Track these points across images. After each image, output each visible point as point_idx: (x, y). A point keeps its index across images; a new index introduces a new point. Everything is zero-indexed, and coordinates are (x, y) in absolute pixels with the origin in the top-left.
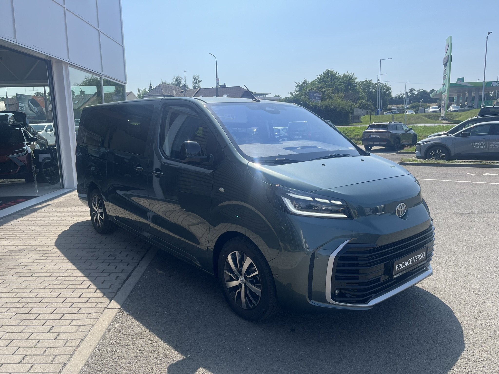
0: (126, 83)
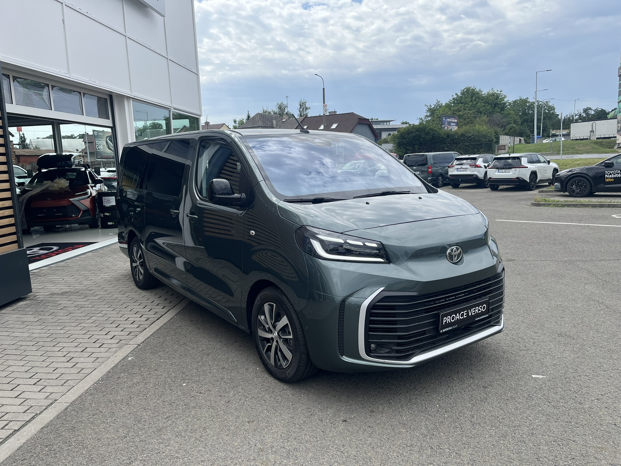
0: (200, 116)
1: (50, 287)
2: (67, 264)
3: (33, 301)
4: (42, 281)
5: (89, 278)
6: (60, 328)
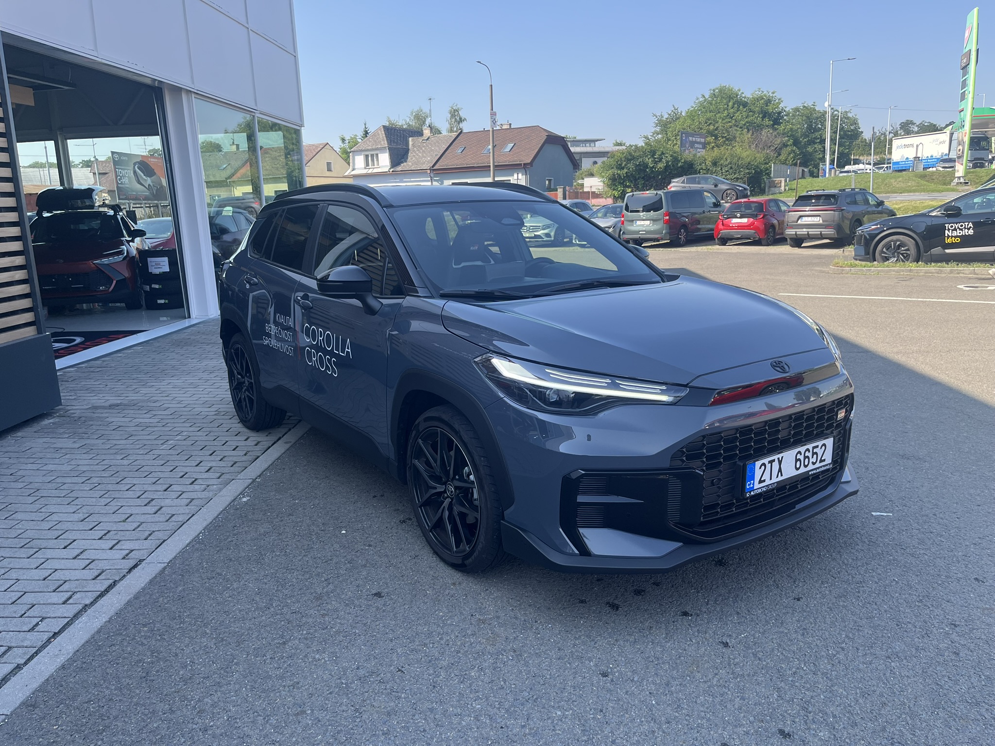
0: (302, 126)
1: (89, 398)
2: (105, 363)
3: (64, 418)
4: (72, 389)
5: (148, 384)
6: (121, 458)
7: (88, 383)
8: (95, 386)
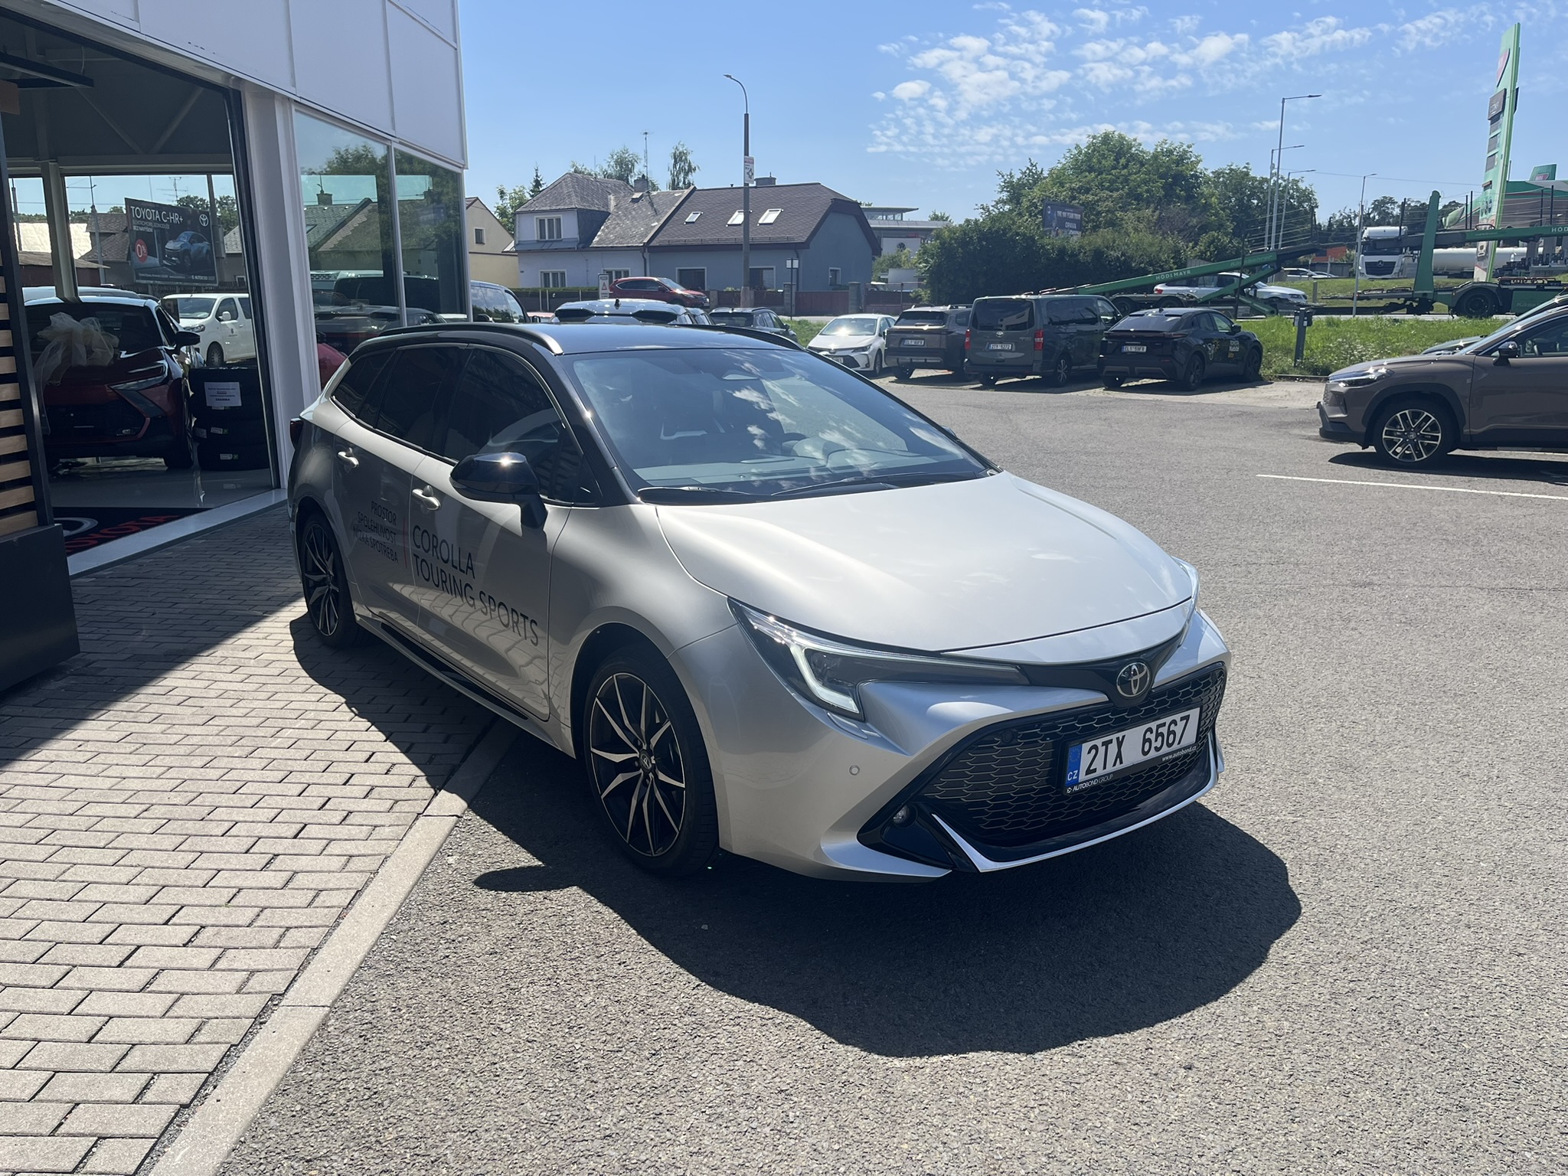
0: (464, 167)
2: (145, 569)
4: (91, 619)
7: (120, 609)
8: (132, 615)
